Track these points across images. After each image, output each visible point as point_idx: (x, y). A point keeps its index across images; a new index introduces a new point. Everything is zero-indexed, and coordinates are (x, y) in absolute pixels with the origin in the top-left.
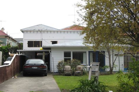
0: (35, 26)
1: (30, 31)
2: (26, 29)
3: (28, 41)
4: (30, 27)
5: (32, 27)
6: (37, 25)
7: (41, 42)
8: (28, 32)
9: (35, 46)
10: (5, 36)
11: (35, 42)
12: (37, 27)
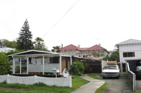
0: (127, 41)
1: (124, 45)
2: (121, 44)
3: (123, 53)
4: (123, 42)
5: (125, 41)
6: (129, 40)
7: (134, 52)
8: (125, 46)
9: (129, 56)
10: (104, 50)
11: (129, 53)
12: (129, 41)
